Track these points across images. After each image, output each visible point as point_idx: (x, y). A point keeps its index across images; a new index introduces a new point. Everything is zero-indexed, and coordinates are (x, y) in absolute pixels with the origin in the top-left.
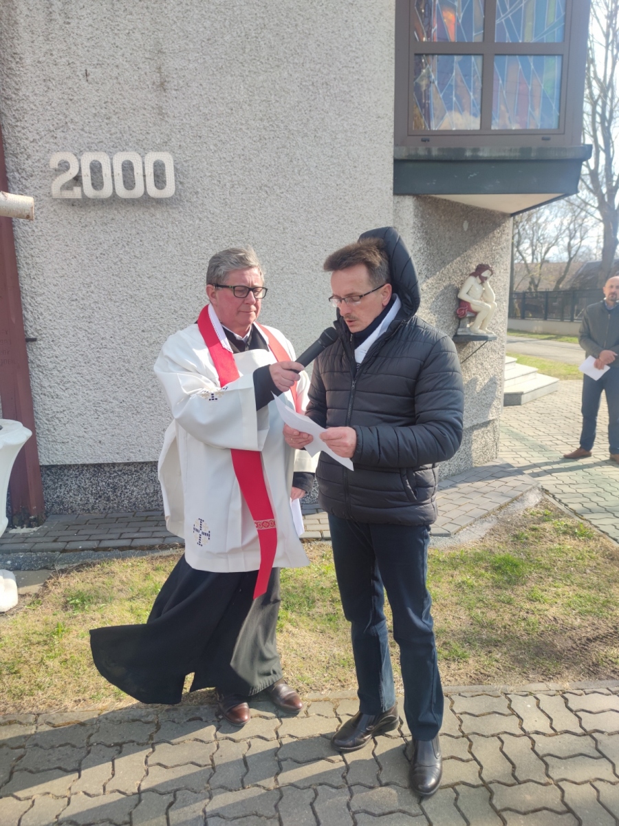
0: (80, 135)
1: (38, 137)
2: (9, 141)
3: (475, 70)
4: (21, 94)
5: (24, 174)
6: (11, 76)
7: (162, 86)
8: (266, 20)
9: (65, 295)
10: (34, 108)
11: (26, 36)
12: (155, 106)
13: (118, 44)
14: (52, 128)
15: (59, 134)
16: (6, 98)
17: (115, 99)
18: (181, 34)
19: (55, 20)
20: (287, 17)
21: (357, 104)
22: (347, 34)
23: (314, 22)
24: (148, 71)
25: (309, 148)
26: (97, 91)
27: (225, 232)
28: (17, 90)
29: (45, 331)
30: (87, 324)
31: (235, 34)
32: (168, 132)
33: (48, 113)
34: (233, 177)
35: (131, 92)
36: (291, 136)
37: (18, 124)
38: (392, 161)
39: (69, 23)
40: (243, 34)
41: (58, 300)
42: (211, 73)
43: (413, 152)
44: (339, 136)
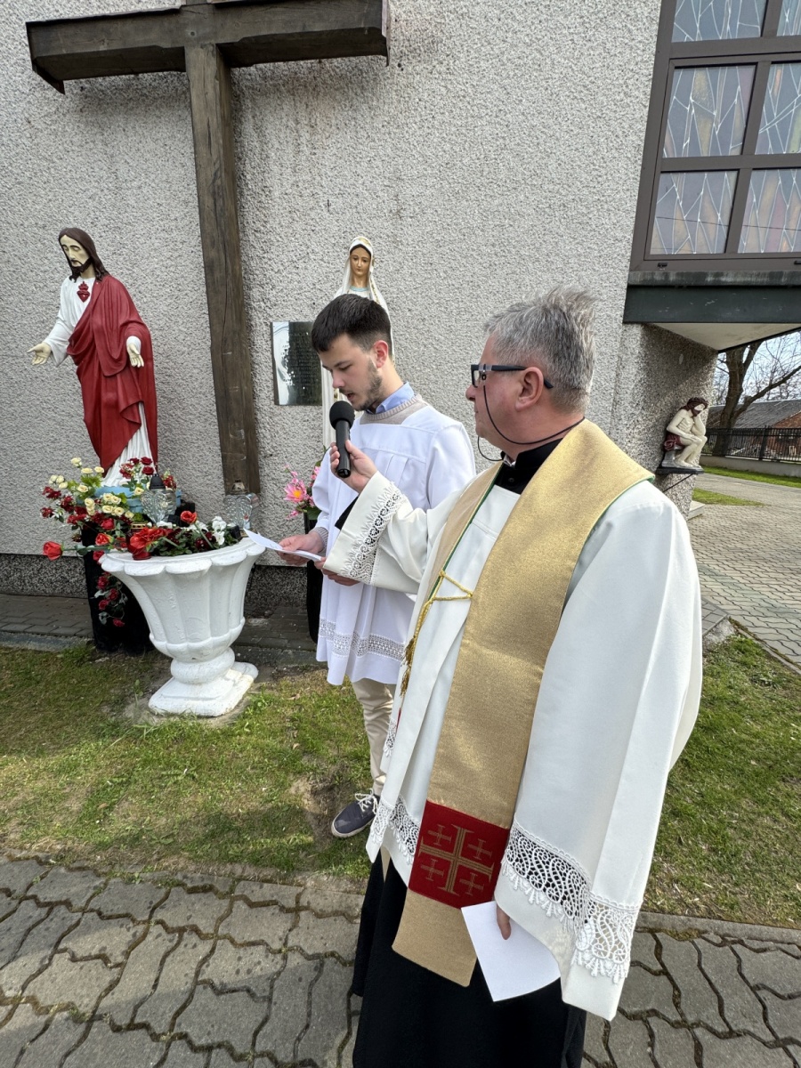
0: (320, 265)
1: (282, 268)
2: (257, 272)
3: (726, 188)
4: (268, 226)
5: (269, 305)
6: (260, 209)
7: (398, 214)
8: (508, 141)
9: (298, 417)
10: (280, 239)
11: (276, 169)
12: (390, 234)
13: (359, 172)
14: (295, 259)
15: (301, 264)
16: (255, 231)
17: (353, 229)
18: (420, 159)
19: (302, 151)
20: (529, 136)
21: (594, 226)
22: (590, 151)
23: (557, 139)
24: (385, 199)
25: (539, 273)
26: (337, 221)
27: (448, 359)
28: (265, 222)
29: (279, 448)
30: (316, 443)
31: (474, 157)
32: (400, 260)
33: (292, 245)
34: (461, 304)
35: (368, 220)
36: (522, 262)
37: (265, 255)
38: (625, 286)
39: (315, 154)
40: (483, 156)
41: (292, 420)
42: (447, 198)
43: (649, 277)
44: (572, 261)
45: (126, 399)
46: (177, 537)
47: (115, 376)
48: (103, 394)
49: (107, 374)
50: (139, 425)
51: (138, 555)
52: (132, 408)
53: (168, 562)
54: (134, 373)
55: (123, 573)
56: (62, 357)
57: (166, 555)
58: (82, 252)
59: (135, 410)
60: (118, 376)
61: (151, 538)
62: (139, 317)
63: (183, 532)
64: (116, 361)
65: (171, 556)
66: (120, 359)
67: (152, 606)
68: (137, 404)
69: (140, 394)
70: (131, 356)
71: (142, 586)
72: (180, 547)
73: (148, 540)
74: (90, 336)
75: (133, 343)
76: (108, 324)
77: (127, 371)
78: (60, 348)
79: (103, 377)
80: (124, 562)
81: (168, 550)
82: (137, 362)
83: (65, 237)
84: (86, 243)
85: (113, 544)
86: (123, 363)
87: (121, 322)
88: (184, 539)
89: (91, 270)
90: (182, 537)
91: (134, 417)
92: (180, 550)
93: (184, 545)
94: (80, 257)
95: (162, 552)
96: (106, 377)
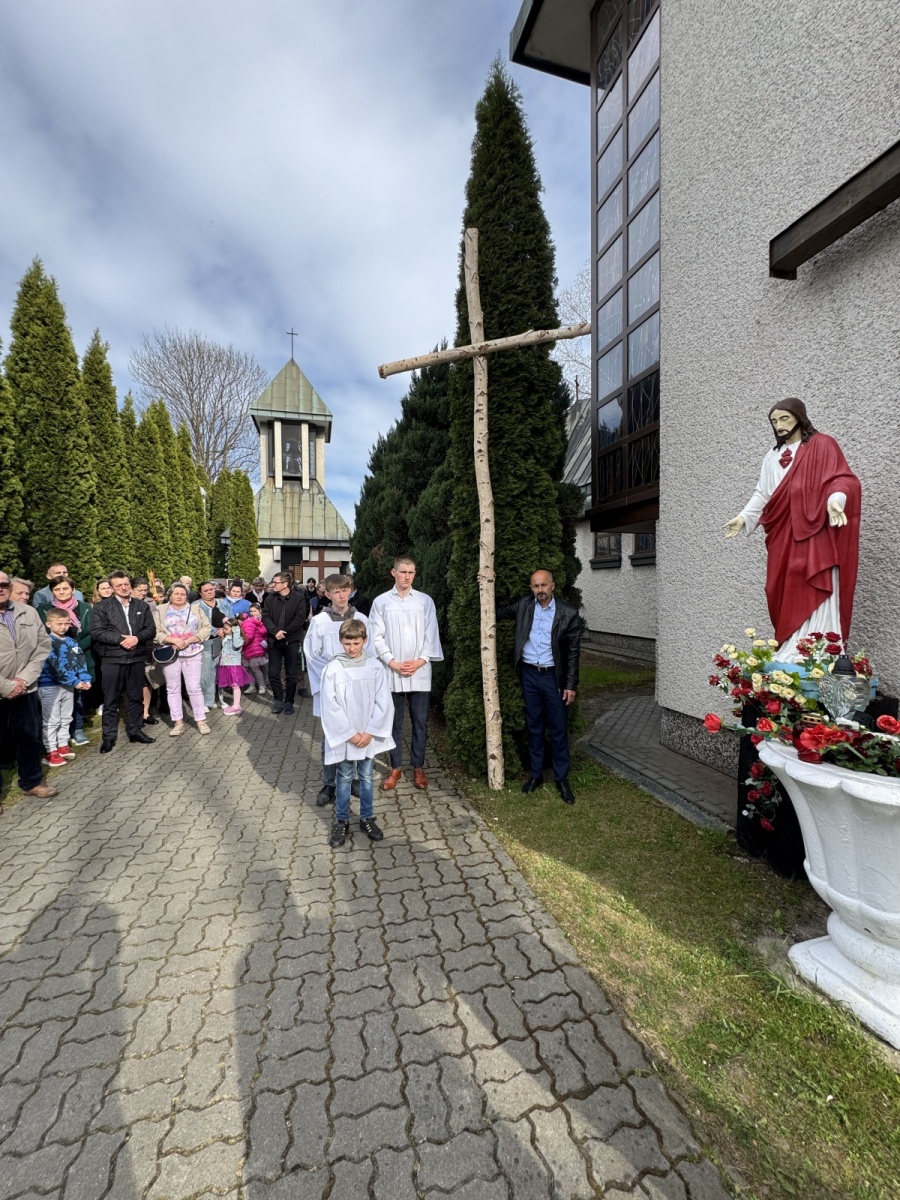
45: (817, 563)
46: (865, 745)
47: (808, 539)
48: (791, 560)
49: (798, 538)
50: (829, 594)
51: (805, 755)
52: (824, 574)
53: (846, 777)
54: (832, 534)
55: (783, 771)
56: (753, 527)
57: (845, 767)
58: (792, 419)
59: (827, 576)
60: (812, 540)
61: (828, 740)
62: (848, 468)
63: (876, 740)
64: (811, 524)
65: (853, 769)
66: (817, 520)
67: (813, 826)
68: (830, 569)
69: (836, 557)
70: (832, 514)
71: (805, 795)
72: (869, 761)
73: (823, 741)
74: (787, 501)
75: (837, 500)
76: (808, 485)
77: (824, 533)
78: (753, 518)
79: (793, 543)
80: (785, 758)
81: (848, 760)
82: (838, 520)
83: (776, 411)
84: (796, 408)
85: (776, 733)
86: (820, 524)
87: (824, 480)
88: (877, 752)
89: (798, 434)
90: (873, 748)
91: (824, 584)
92: (868, 766)
93: (876, 760)
94: (787, 424)
95: (840, 760)
96: (797, 542)
